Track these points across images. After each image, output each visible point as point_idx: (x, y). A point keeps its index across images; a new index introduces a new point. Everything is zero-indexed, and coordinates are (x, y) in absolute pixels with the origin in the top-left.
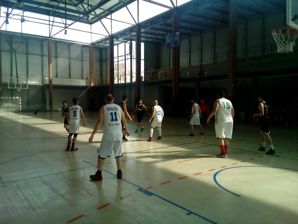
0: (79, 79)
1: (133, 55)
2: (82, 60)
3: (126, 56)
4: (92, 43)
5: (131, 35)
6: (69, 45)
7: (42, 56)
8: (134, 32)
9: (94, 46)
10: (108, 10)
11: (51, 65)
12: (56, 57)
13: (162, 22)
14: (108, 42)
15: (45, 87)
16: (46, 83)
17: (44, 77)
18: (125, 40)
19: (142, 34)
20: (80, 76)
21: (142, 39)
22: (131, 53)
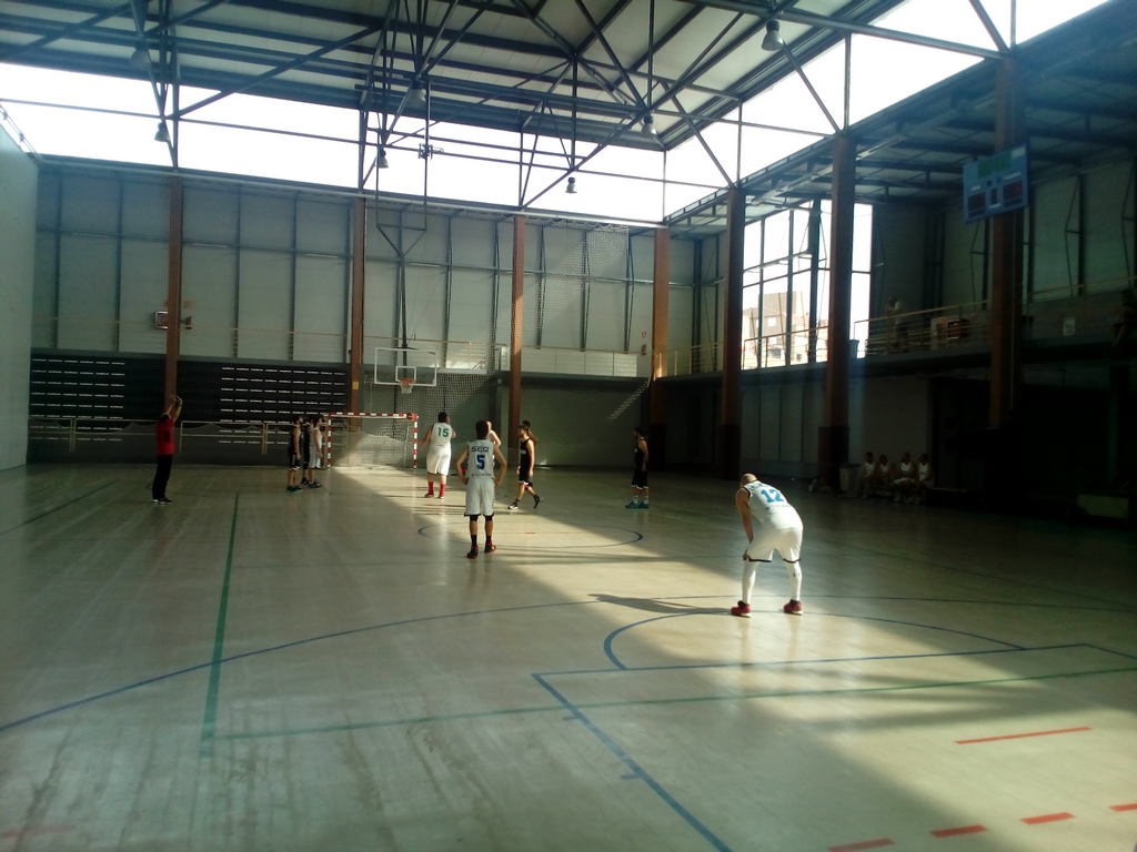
0: (613, 352)
1: (821, 256)
2: (628, 283)
3: (795, 260)
4: (665, 218)
5: (813, 177)
6: (583, 229)
7: (495, 273)
8: (826, 162)
9: (673, 228)
10: (730, 90)
11: (519, 303)
12: (540, 276)
13: (952, 114)
14: (723, 210)
15: (500, 381)
16: (503, 369)
17: (497, 347)
18: (789, 200)
19: (858, 169)
20: (618, 342)
21: (859, 188)
22: (813, 248)
